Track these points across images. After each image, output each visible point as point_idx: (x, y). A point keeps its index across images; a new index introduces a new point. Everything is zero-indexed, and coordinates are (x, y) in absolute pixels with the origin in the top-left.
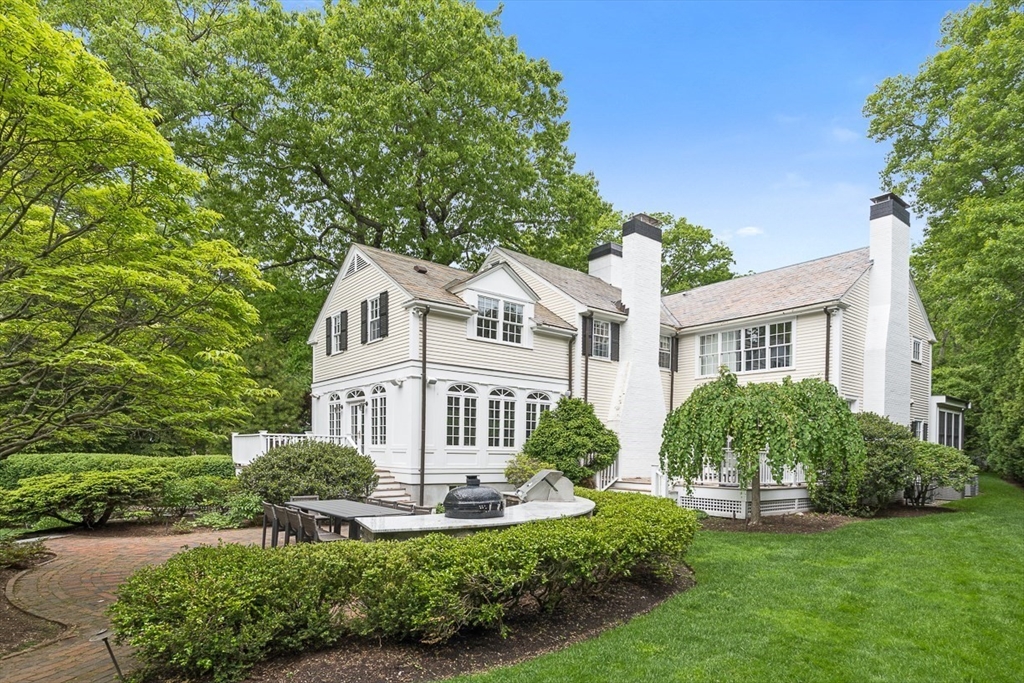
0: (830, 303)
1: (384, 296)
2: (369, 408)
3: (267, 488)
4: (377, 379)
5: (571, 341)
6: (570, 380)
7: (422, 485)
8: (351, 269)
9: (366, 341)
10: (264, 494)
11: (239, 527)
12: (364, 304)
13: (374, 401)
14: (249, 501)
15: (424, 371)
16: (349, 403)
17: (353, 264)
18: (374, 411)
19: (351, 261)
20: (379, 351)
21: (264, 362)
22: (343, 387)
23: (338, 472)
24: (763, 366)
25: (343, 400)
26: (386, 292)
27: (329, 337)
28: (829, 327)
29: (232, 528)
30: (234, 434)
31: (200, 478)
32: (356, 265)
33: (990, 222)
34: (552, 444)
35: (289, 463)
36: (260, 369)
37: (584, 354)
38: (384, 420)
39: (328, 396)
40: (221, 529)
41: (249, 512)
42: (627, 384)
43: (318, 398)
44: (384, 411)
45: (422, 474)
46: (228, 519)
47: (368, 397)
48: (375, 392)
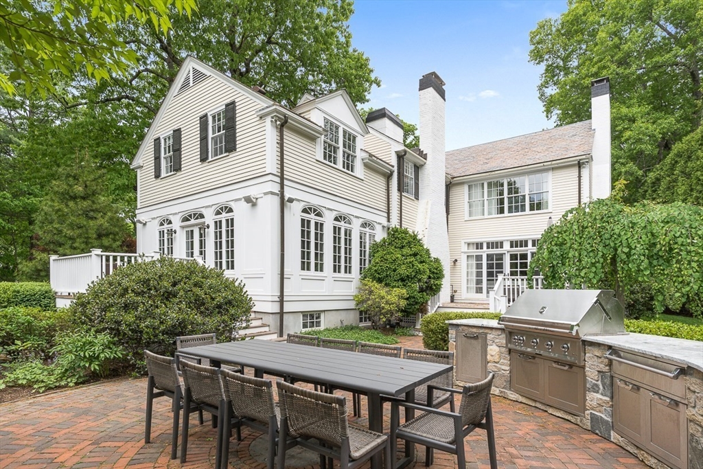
0: (584, 157)
1: (231, 108)
2: (211, 232)
3: (118, 323)
4: (222, 199)
5: (388, 177)
6: (388, 213)
7: (281, 313)
8: (185, 85)
9: (207, 158)
10: (116, 332)
11: (77, 384)
12: (204, 120)
13: (218, 224)
14: (91, 344)
15: (282, 187)
16: (183, 227)
17: (187, 79)
18: (218, 235)
19: (185, 76)
20: (223, 167)
21: (85, 182)
22: (176, 211)
23: (213, 299)
24: (523, 209)
25: (177, 224)
26: (233, 103)
27: (157, 158)
28: (580, 177)
29: (66, 386)
30: (53, 257)
31: (10, 310)
32: (191, 80)
33: (623, 121)
34: (395, 270)
35: (148, 285)
36: (81, 189)
37: (399, 190)
38: (231, 244)
39: (157, 222)
40: (49, 389)
41: (92, 359)
42: (428, 220)
43: (145, 224)
44: (231, 233)
45: (282, 302)
46: (58, 371)
47: (210, 218)
48: (218, 213)
